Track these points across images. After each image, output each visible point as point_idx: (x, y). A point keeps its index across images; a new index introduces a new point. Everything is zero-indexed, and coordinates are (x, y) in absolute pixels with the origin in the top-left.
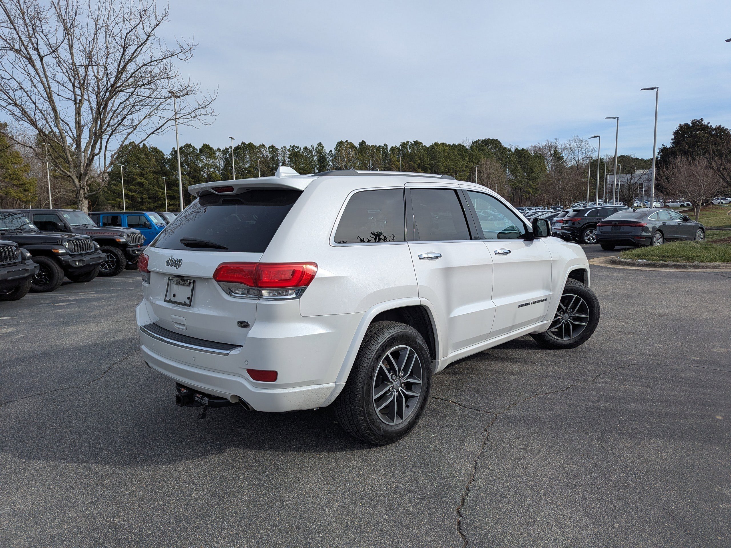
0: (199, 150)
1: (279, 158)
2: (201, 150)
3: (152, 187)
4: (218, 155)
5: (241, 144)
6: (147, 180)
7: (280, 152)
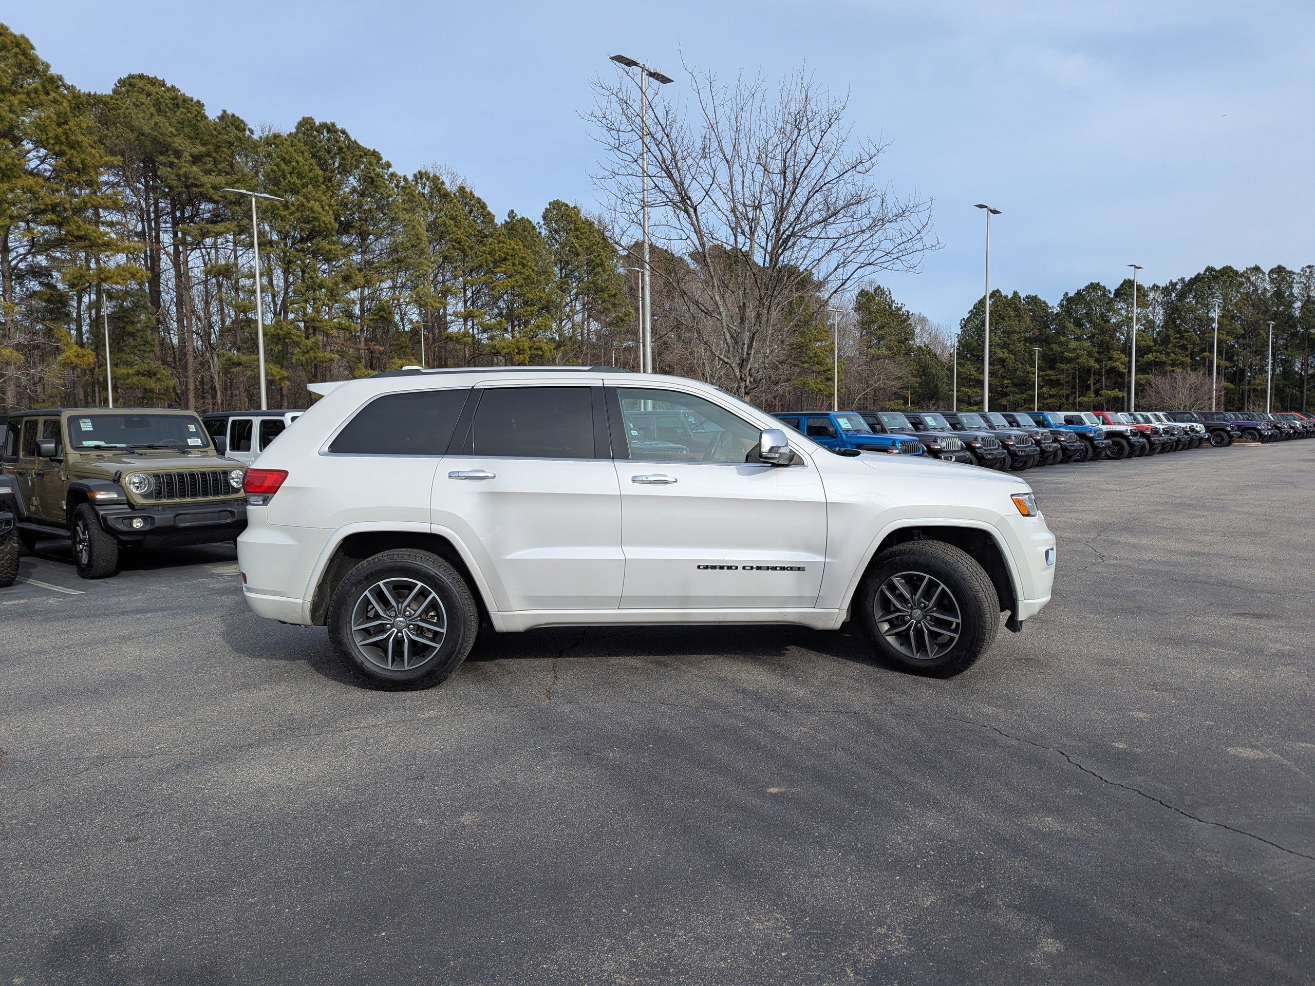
0: (1113, 292)
1: (1296, 291)
2: (1118, 293)
3: (1020, 366)
4: (1154, 298)
5: (1206, 271)
6: (1015, 355)
7: (1297, 278)
